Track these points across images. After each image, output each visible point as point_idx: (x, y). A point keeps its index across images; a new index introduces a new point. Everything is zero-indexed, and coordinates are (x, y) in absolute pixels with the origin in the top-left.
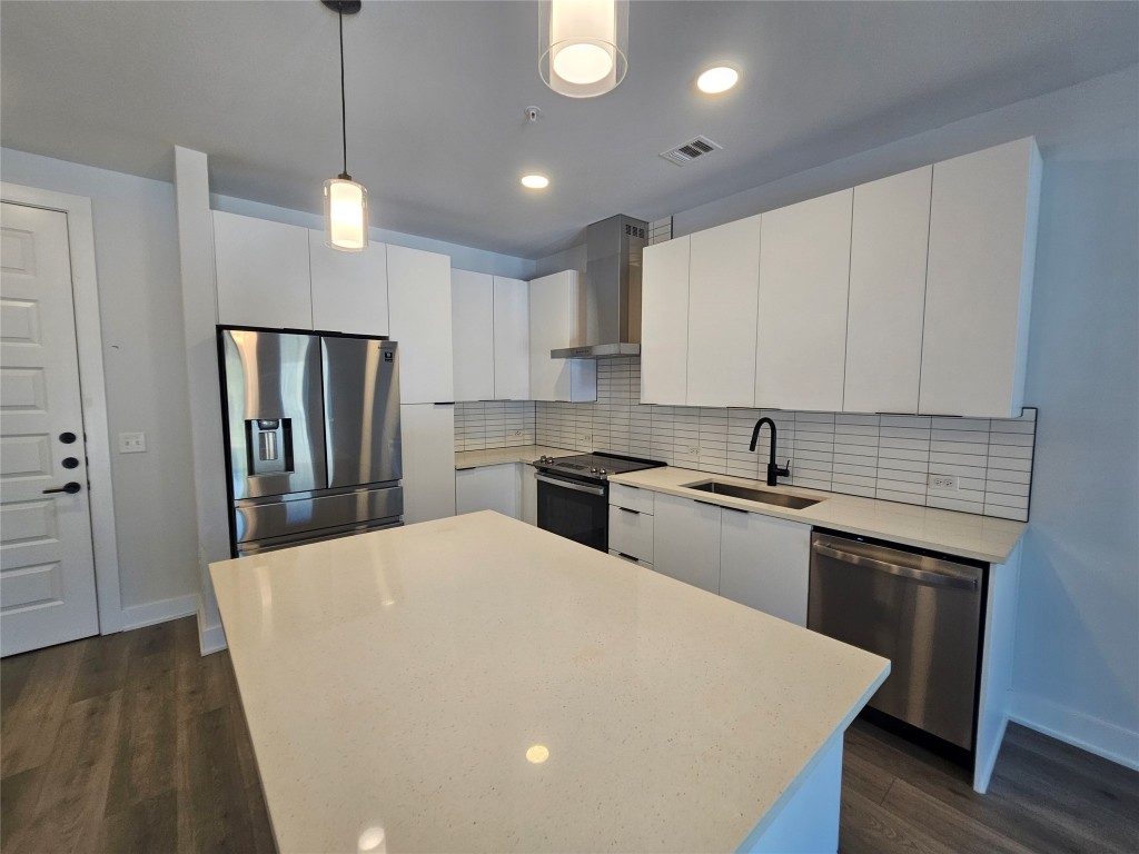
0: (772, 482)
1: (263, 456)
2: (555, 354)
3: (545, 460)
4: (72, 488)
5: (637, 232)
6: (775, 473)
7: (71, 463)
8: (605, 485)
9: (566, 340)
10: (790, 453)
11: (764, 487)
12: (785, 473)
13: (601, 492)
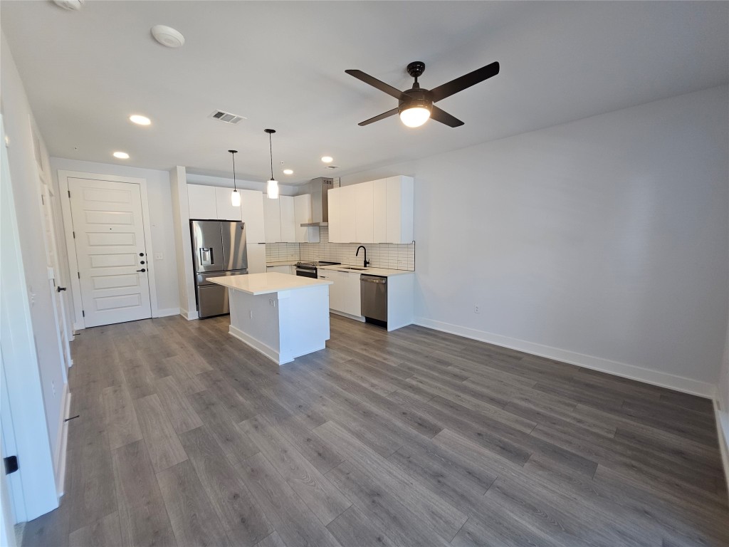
0: (365, 266)
1: (205, 260)
2: (302, 225)
3: (299, 263)
4: (143, 270)
5: (328, 183)
6: (366, 263)
7: (143, 263)
8: (316, 269)
9: (307, 220)
10: (370, 257)
11: (363, 268)
12: (368, 263)
13: (315, 272)
